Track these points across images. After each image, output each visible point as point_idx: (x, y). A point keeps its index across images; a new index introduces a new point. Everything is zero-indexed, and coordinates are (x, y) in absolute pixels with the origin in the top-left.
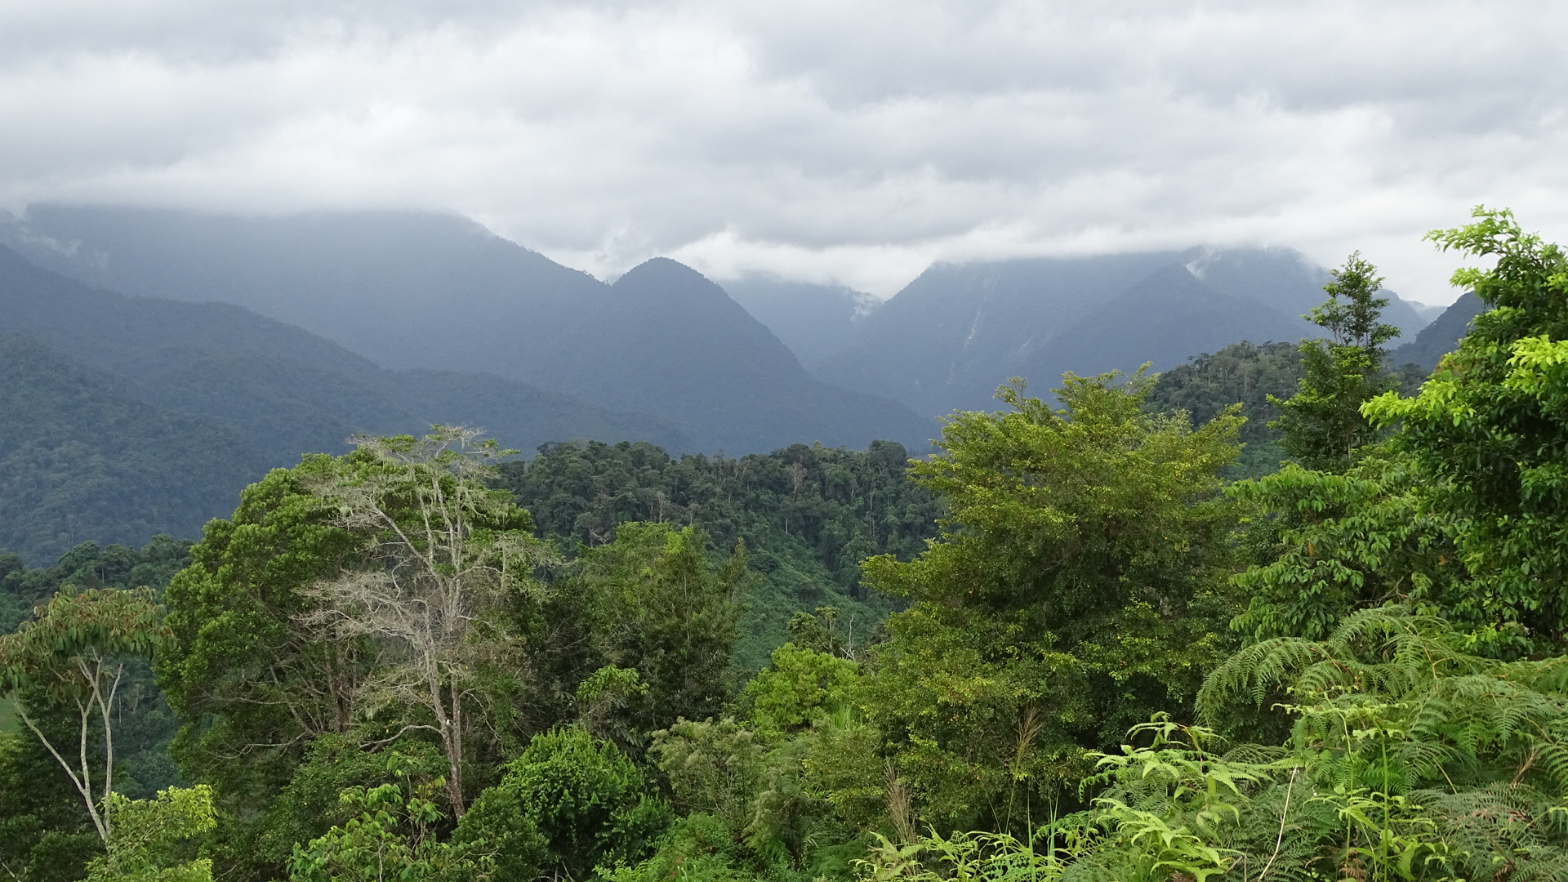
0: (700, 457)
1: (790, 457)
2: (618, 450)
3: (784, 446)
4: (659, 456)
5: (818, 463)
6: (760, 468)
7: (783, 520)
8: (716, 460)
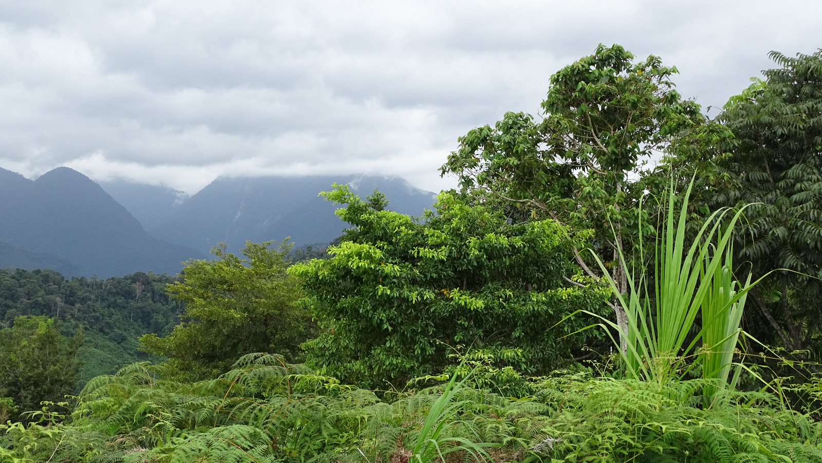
0: (83, 278)
1: (135, 279)
2: (34, 274)
3: (132, 272)
4: (59, 277)
5: (150, 282)
6: (117, 285)
7: (130, 313)
8: (92, 280)
